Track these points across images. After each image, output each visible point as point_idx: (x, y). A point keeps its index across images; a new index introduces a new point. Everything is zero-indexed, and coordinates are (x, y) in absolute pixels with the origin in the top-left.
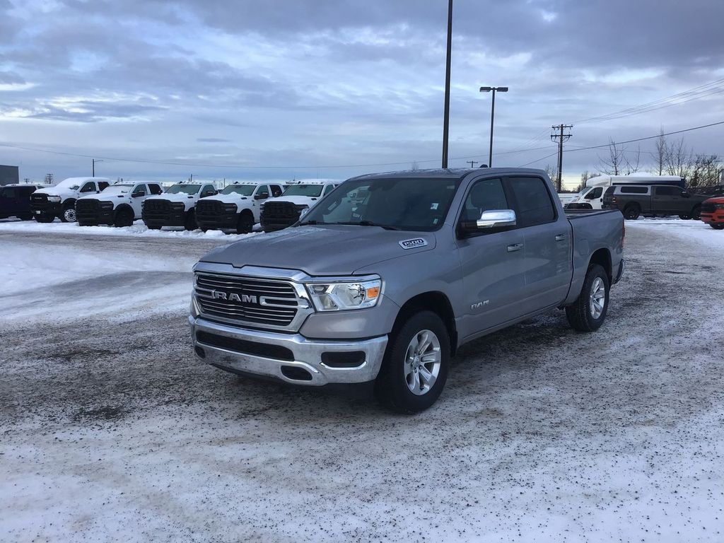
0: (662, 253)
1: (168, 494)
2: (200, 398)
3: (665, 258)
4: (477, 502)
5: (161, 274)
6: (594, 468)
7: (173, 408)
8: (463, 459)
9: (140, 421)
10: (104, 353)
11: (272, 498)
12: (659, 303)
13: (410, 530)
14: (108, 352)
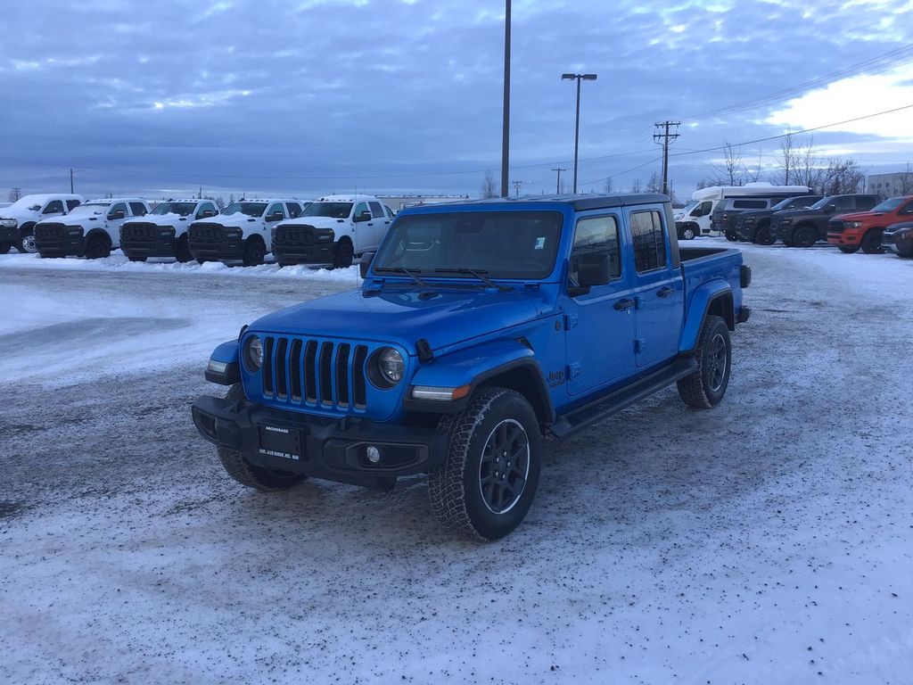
0: (767, 286)
1: (46, 615)
2: (127, 488)
3: (770, 292)
4: (435, 615)
5: (129, 322)
6: (592, 566)
7: (90, 501)
8: (434, 559)
9: (43, 519)
10: (23, 428)
11: (178, 618)
12: (743, 351)
13: (340, 653)
14: (30, 428)
